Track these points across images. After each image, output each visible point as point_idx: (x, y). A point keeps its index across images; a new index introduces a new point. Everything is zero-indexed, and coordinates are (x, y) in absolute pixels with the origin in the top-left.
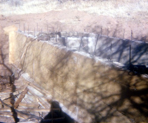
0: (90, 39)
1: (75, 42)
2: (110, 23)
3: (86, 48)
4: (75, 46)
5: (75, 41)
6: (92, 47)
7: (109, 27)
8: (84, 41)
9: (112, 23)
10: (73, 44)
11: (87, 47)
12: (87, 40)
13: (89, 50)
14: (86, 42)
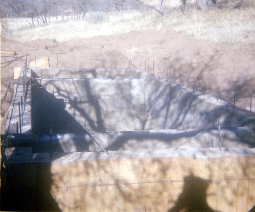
0: (135, 82)
1: (106, 86)
2: (198, 54)
3: (129, 97)
4: (106, 93)
5: (107, 84)
6: (138, 95)
7: (195, 61)
8: (123, 85)
9: (202, 54)
10: (103, 90)
11: (130, 95)
12: (130, 84)
13: (133, 101)
14: (127, 87)
